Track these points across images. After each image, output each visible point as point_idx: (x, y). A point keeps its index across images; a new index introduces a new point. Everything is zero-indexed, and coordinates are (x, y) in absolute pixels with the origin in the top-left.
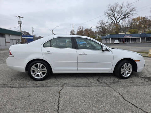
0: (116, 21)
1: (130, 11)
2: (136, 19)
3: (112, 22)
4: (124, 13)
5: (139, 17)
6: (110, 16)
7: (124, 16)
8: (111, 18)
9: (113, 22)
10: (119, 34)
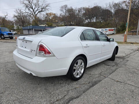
0: (35, 13)
1: (46, 6)
2: (49, 14)
3: (30, 14)
4: (41, 7)
5: (51, 13)
6: (27, 7)
7: (41, 10)
8: (29, 9)
9: (32, 13)
10: (40, 25)
